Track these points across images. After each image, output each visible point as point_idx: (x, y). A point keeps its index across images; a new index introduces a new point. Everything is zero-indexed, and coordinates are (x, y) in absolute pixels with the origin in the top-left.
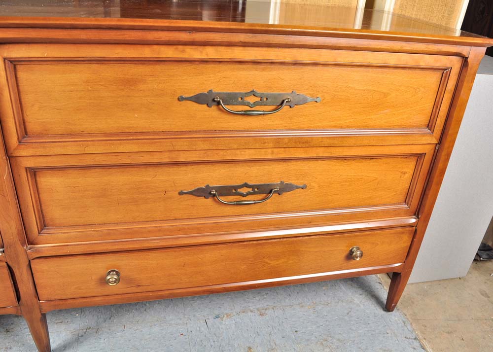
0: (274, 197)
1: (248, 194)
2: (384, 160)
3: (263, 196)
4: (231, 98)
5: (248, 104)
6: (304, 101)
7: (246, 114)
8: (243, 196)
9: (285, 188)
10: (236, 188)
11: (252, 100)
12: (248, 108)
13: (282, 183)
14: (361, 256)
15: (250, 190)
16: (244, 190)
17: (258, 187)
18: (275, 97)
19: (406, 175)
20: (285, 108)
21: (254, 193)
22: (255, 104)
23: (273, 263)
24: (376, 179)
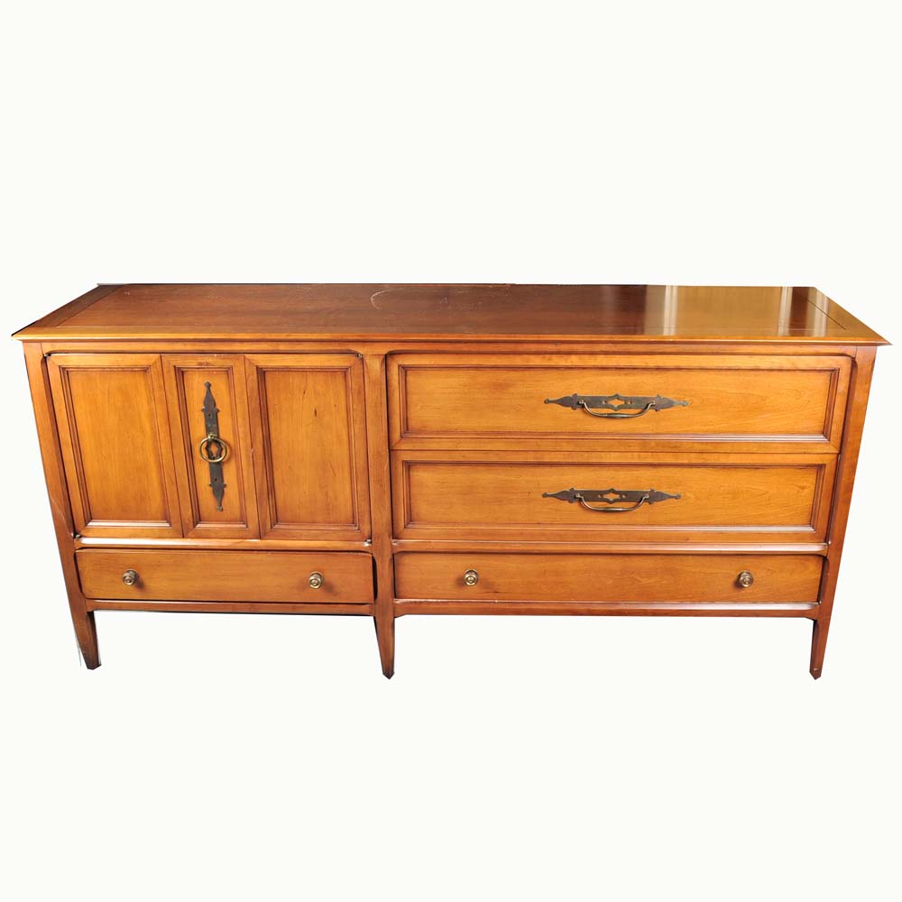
0: (644, 505)
1: (615, 501)
2: (774, 471)
3: (633, 504)
4: (595, 402)
5: (612, 407)
6: (670, 404)
7: (610, 417)
8: (610, 502)
9: (655, 497)
10: (602, 493)
11: (616, 403)
12: (612, 411)
13: (652, 491)
14: (751, 581)
15: (617, 496)
16: (611, 497)
17: (626, 493)
18: (639, 400)
19: (806, 491)
20: (650, 412)
21: (621, 500)
22: (620, 407)
23: (645, 581)
24: (767, 492)
